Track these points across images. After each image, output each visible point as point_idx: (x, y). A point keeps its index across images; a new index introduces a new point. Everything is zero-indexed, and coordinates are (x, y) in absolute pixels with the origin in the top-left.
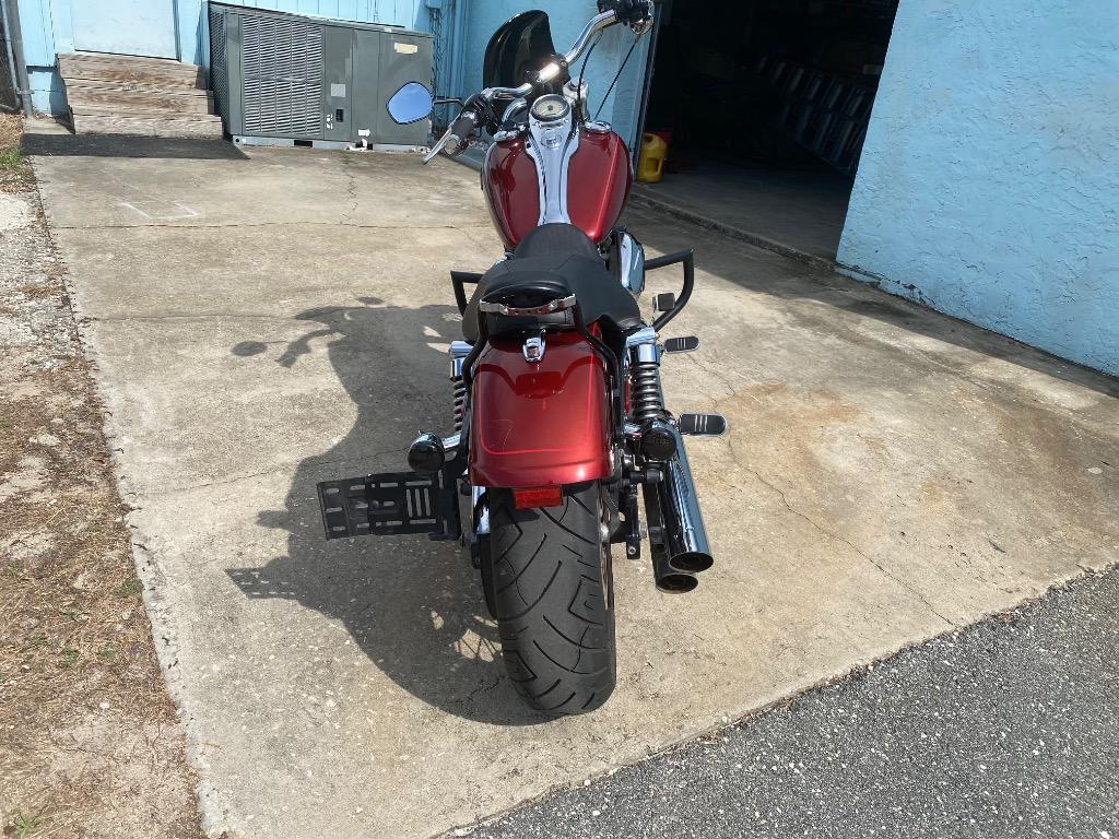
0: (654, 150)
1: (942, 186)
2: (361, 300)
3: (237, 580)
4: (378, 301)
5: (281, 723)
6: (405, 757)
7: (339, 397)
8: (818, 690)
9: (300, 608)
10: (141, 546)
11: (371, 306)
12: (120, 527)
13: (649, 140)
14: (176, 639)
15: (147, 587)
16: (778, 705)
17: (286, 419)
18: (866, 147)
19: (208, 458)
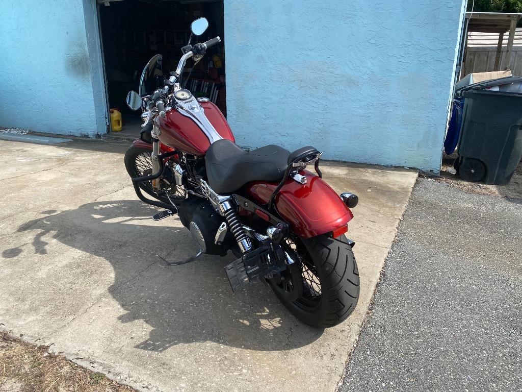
0: (116, 117)
1: (263, 108)
2: (43, 213)
3: (145, 348)
4: (54, 211)
5: (236, 388)
6: (294, 372)
7: (90, 257)
8: (378, 285)
9: (187, 345)
10: (77, 359)
11: (52, 214)
12: (50, 356)
13: (113, 112)
14: (150, 384)
15: (106, 373)
16: (374, 294)
17: (77, 276)
18: (227, 98)
19: (57, 308)
